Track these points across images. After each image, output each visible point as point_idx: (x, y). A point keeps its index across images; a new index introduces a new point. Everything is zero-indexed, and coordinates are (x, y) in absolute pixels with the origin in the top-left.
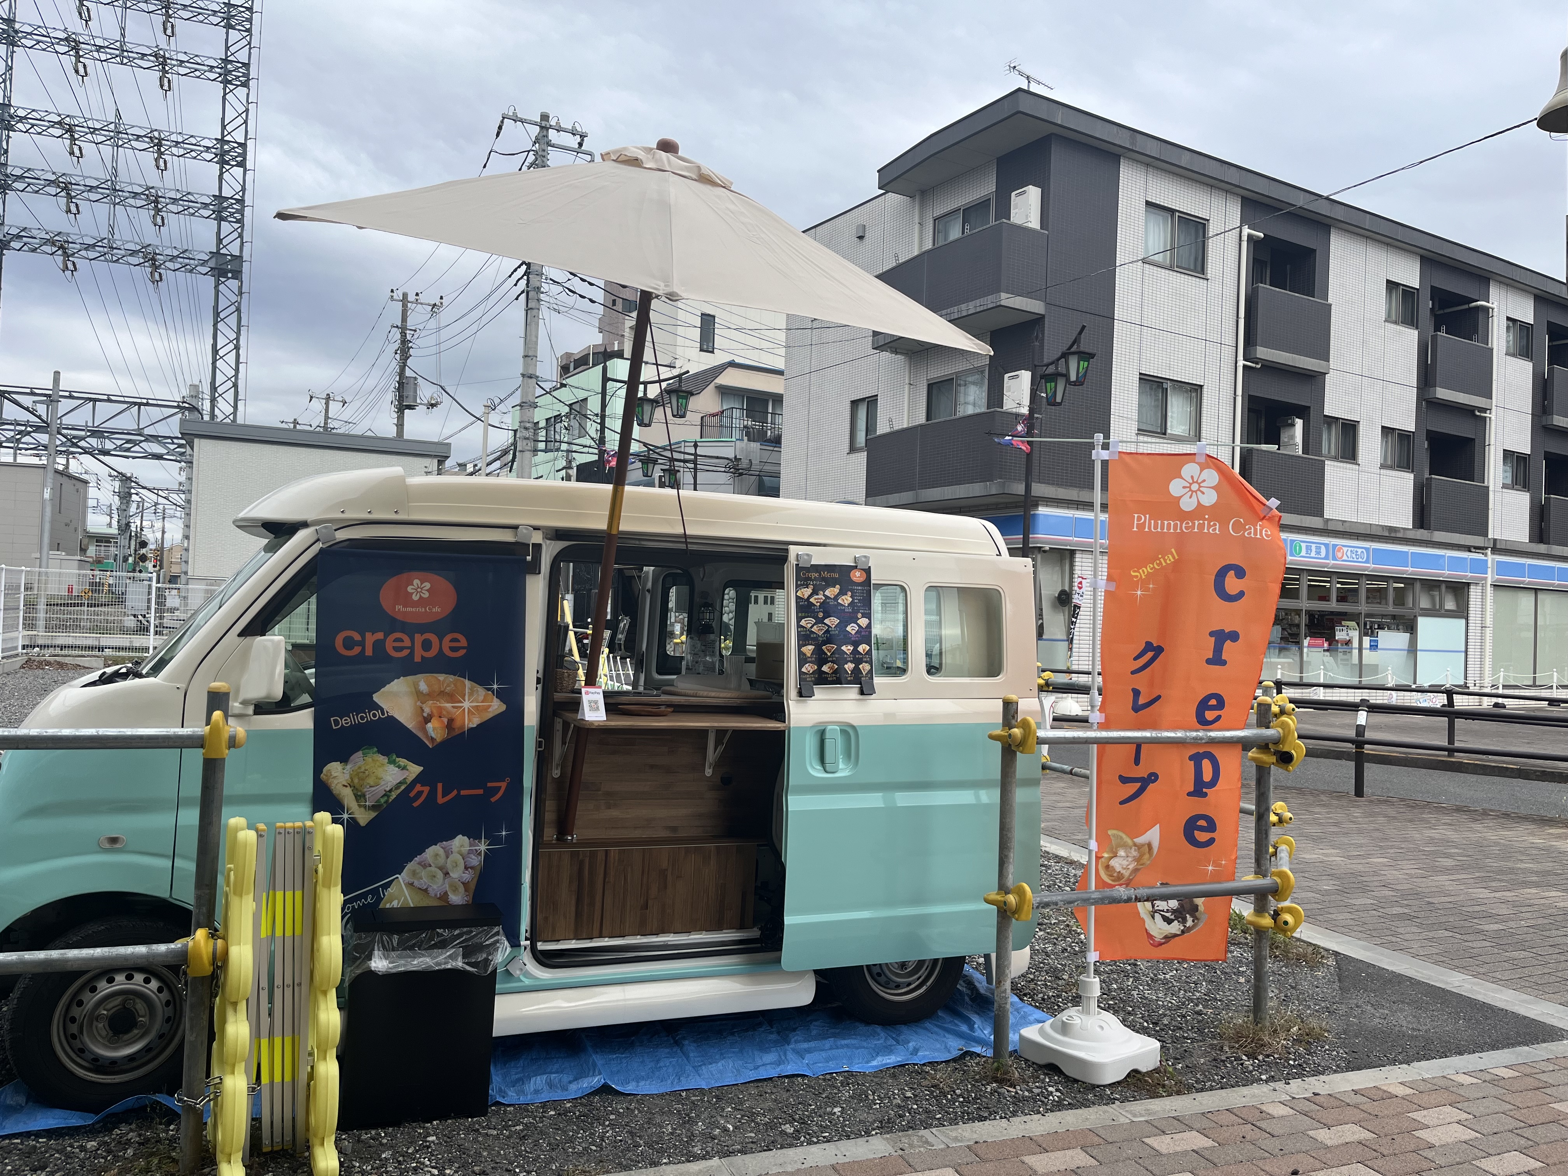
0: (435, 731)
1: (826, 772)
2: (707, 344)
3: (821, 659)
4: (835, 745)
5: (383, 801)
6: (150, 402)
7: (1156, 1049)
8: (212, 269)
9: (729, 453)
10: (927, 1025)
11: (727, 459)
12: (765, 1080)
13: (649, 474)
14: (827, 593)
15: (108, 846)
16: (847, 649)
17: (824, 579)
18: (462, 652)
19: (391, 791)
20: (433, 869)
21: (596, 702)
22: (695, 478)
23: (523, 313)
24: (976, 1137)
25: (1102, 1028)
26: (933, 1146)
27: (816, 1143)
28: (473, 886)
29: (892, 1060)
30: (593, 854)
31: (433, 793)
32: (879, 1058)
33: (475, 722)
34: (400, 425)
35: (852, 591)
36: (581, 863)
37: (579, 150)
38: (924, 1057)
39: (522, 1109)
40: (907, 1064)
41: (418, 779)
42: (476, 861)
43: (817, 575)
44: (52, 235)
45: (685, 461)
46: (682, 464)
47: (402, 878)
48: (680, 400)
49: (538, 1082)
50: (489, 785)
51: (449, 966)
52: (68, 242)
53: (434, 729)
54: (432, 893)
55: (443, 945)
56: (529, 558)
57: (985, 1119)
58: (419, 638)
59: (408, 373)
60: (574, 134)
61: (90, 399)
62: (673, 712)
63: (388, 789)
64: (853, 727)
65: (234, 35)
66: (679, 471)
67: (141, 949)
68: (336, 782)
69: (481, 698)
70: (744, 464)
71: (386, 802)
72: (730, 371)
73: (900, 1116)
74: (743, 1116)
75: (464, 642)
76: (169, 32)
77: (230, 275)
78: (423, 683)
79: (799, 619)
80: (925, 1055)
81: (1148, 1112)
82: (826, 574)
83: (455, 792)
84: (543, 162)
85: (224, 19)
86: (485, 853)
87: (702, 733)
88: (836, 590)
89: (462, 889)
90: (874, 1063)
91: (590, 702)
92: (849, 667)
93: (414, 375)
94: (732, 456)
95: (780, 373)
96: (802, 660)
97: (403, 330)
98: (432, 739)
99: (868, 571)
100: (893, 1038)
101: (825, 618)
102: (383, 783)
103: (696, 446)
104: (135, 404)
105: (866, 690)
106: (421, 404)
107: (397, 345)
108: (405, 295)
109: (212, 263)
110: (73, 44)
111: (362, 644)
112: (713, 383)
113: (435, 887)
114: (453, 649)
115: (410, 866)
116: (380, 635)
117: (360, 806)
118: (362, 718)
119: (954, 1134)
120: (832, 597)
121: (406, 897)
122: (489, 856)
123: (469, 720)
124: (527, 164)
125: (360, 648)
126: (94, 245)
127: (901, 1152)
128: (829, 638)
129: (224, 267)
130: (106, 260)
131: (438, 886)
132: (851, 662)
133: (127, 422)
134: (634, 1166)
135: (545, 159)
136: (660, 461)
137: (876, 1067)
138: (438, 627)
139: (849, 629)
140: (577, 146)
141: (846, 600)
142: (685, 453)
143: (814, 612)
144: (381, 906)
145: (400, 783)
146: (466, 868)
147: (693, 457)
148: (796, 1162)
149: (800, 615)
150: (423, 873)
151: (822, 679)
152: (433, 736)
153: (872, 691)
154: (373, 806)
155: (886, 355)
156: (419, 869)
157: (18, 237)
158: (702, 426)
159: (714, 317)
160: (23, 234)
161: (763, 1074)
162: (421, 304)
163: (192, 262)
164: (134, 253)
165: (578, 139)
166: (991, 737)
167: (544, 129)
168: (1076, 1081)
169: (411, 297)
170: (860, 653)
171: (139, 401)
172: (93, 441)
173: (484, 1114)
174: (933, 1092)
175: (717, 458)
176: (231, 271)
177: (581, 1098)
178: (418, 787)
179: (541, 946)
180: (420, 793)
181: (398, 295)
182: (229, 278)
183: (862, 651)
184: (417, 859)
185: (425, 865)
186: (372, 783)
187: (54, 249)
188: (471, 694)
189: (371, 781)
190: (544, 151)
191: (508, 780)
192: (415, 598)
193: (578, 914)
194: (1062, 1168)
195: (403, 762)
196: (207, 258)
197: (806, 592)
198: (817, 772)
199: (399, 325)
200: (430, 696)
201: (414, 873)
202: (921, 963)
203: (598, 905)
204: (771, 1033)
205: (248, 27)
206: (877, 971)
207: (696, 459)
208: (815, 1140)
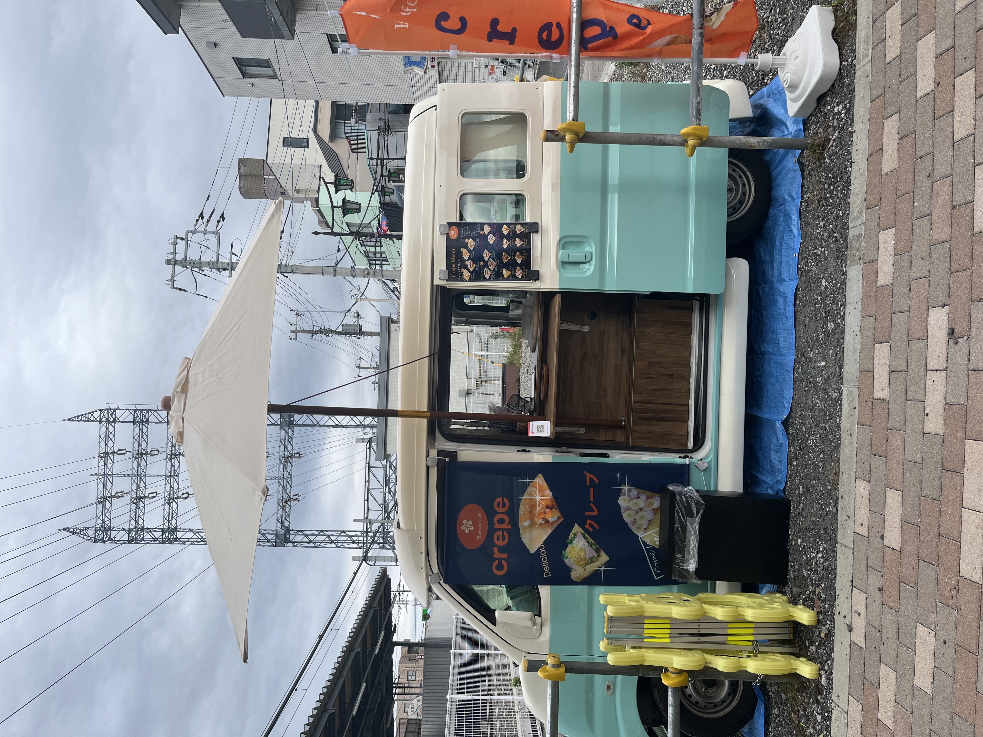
0: (553, 516)
1: (591, 260)
2: (302, 143)
3: (512, 265)
4: (572, 253)
5: (594, 547)
6: (368, 462)
7: (820, 12)
8: (289, 428)
9: (375, 134)
10: (774, 173)
11: (379, 136)
12: (795, 316)
13: (392, 191)
14: (466, 258)
15: (611, 691)
16: (506, 244)
17: (457, 260)
18: (506, 501)
19: (588, 542)
20: (637, 517)
21: (538, 427)
22: (393, 159)
23: (295, 275)
24: (861, 196)
25: (796, 58)
26: (862, 234)
27: (844, 313)
28: (649, 494)
29: (795, 218)
30: (635, 411)
31: (591, 518)
32: (793, 227)
33: (548, 492)
34: (372, 334)
35: (465, 238)
36: (640, 418)
37: (186, 240)
38: (796, 194)
39: (789, 477)
40: (800, 210)
41: (582, 526)
42: (634, 491)
43: (454, 265)
44: (280, 507)
45: (382, 167)
46: (385, 168)
47: (641, 535)
48: (342, 183)
49: (774, 457)
50: (588, 484)
51: (697, 527)
52: (283, 499)
53: (552, 517)
54: (652, 518)
55: (684, 528)
56: (447, 460)
57: (849, 178)
58: (497, 526)
59: (340, 329)
60: (177, 244)
61: (368, 491)
62: (546, 364)
63: (587, 544)
64: (561, 240)
65: (152, 419)
66: (389, 171)
67: (670, 710)
68: (582, 574)
69: (534, 489)
70: (382, 124)
71: (595, 545)
72: (319, 132)
73: (836, 241)
74: (817, 349)
75: (499, 500)
76: (156, 452)
77: (292, 419)
78: (524, 523)
79: (485, 279)
80: (796, 191)
81: (866, 42)
82: (453, 259)
83: (592, 505)
84: (197, 263)
85: (143, 425)
86: (630, 486)
87: (562, 333)
88: (464, 251)
89: (651, 500)
90: (796, 232)
91: (538, 431)
92: (518, 243)
93: (341, 326)
94: (377, 133)
95: (317, 103)
96: (513, 277)
97: (314, 333)
98: (558, 518)
99: (450, 225)
100: (780, 206)
101: (484, 261)
102: (584, 547)
103: (371, 159)
104: (369, 469)
105: (534, 228)
106: (358, 322)
107: (324, 336)
108: (293, 331)
109: (287, 428)
110: (171, 501)
111: (500, 559)
112: (329, 144)
113: (648, 516)
114: (504, 506)
115: (634, 530)
116: (495, 549)
117: (597, 560)
118: (545, 559)
119: (856, 213)
120: (469, 254)
121: (653, 533)
122: (632, 484)
123: (547, 496)
124: (201, 272)
125: (503, 561)
126: (283, 487)
127: (861, 261)
128: (497, 256)
129: (287, 422)
130: (291, 480)
131: (648, 514)
132: (515, 241)
133: (378, 495)
134: (838, 441)
135: (196, 262)
136: (384, 184)
137: (798, 231)
138: (490, 513)
139: (491, 242)
140: (184, 241)
141: (471, 243)
142: (377, 165)
143: (479, 268)
144: (657, 547)
145: (584, 537)
146: (638, 498)
147: (379, 161)
148: (854, 338)
149: (482, 279)
150: (639, 522)
151: (526, 264)
152: (556, 517)
153: (536, 224)
154: (597, 553)
155: (298, 28)
156: (637, 525)
157: (282, 523)
158: (358, 152)
159: (284, 138)
160: (280, 521)
161: (791, 315)
162: (297, 322)
163: (287, 438)
164: (285, 467)
165: (178, 241)
166: (572, 151)
167: (176, 262)
168: (833, 85)
169: (294, 328)
170: (509, 233)
171: (367, 468)
172: (391, 485)
173: (789, 502)
174: (823, 204)
175: (378, 143)
176: (290, 418)
177: (788, 439)
178: (587, 526)
179: (690, 445)
180: (591, 525)
181: (293, 335)
182: (294, 420)
183: (507, 231)
184: (630, 526)
185: (635, 522)
186: (584, 554)
187: (287, 506)
188: (531, 495)
189: (582, 554)
190: (190, 263)
191: (585, 472)
192: (472, 528)
193: (673, 420)
194: (896, 146)
195: (571, 536)
196: (283, 431)
197: (466, 274)
198: (590, 268)
199: (311, 335)
200: (532, 520)
201: (639, 528)
202: (730, 176)
203: (667, 407)
204: (764, 289)
205: (146, 412)
206: (732, 210)
207: (380, 159)
208: (842, 314)
